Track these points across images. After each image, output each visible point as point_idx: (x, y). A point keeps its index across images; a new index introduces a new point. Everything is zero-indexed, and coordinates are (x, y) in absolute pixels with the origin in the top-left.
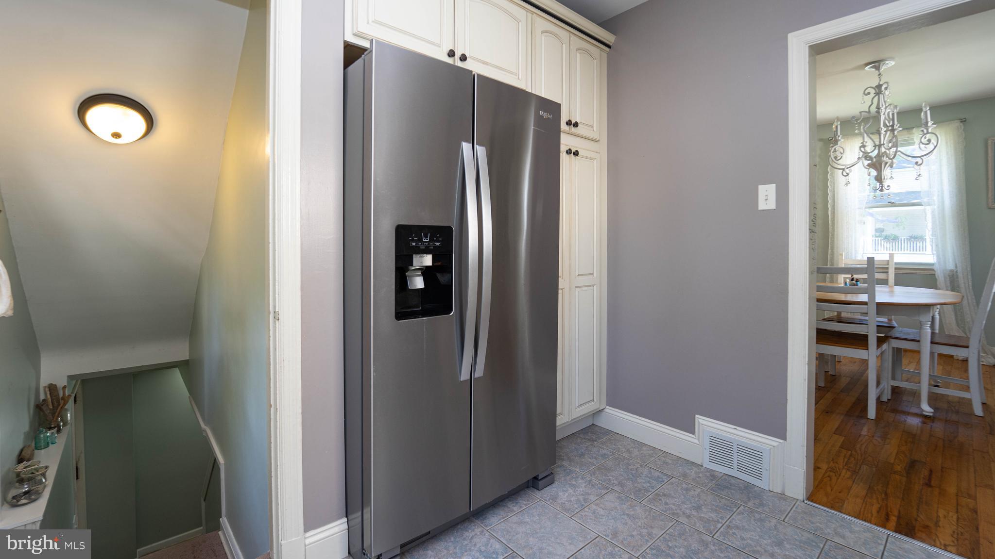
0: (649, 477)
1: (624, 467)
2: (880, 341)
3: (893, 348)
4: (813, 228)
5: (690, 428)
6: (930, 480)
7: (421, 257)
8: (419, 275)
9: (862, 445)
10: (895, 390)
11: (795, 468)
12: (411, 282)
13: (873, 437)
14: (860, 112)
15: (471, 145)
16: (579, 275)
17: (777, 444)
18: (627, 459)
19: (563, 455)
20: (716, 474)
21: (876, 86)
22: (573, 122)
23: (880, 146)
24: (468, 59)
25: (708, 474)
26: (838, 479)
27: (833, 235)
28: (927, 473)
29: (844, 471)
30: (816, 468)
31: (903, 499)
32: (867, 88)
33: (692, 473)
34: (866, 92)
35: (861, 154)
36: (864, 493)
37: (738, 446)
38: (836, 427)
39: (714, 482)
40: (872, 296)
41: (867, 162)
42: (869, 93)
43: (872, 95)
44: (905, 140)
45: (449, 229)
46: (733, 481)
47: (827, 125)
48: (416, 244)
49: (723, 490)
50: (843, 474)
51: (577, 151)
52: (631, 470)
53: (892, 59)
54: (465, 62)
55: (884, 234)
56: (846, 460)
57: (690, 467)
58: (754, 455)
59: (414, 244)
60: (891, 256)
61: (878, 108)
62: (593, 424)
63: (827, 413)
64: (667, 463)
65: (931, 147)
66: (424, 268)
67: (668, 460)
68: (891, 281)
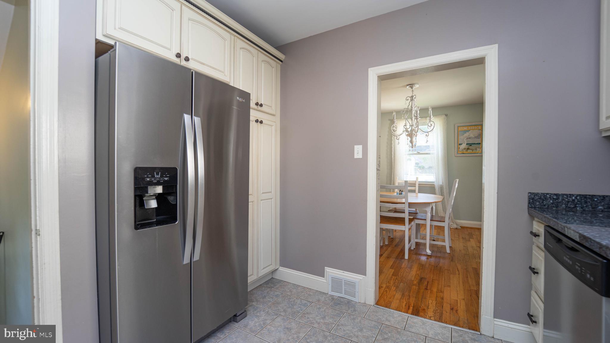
0: (300, 304)
1: (288, 301)
2: (411, 221)
3: (416, 224)
4: (378, 168)
5: (322, 274)
6: (427, 287)
7: (154, 187)
8: (154, 199)
9: (401, 273)
10: (417, 244)
11: (370, 289)
12: (147, 203)
13: (406, 268)
14: (404, 109)
15: (190, 116)
16: (263, 193)
17: (362, 278)
18: (290, 296)
19: (253, 298)
20: (334, 297)
21: (411, 97)
22: (260, 103)
23: (412, 126)
24: (190, 60)
25: (330, 298)
26: (390, 291)
27: (394, 168)
28: (426, 283)
29: (393, 287)
30: (380, 287)
31: (416, 297)
32: (407, 98)
33: (322, 299)
34: (407, 99)
35: (404, 129)
36: (400, 297)
37: (345, 281)
38: (391, 265)
39: (333, 302)
40: (407, 200)
41: (407, 133)
42: (408, 100)
43: (409, 101)
44: (424, 123)
45: (175, 169)
46: (342, 300)
47: (390, 113)
48: (150, 180)
49: (337, 306)
50: (392, 289)
51: (262, 121)
52: (291, 302)
53: (417, 84)
54: (188, 62)
55: (419, 165)
56: (394, 281)
57: (322, 296)
58: (352, 285)
59: (148, 179)
60: (417, 178)
61: (412, 107)
62: (272, 278)
63: (388, 258)
64: (310, 295)
65: (432, 127)
66: (157, 195)
67: (311, 293)
68: (417, 191)
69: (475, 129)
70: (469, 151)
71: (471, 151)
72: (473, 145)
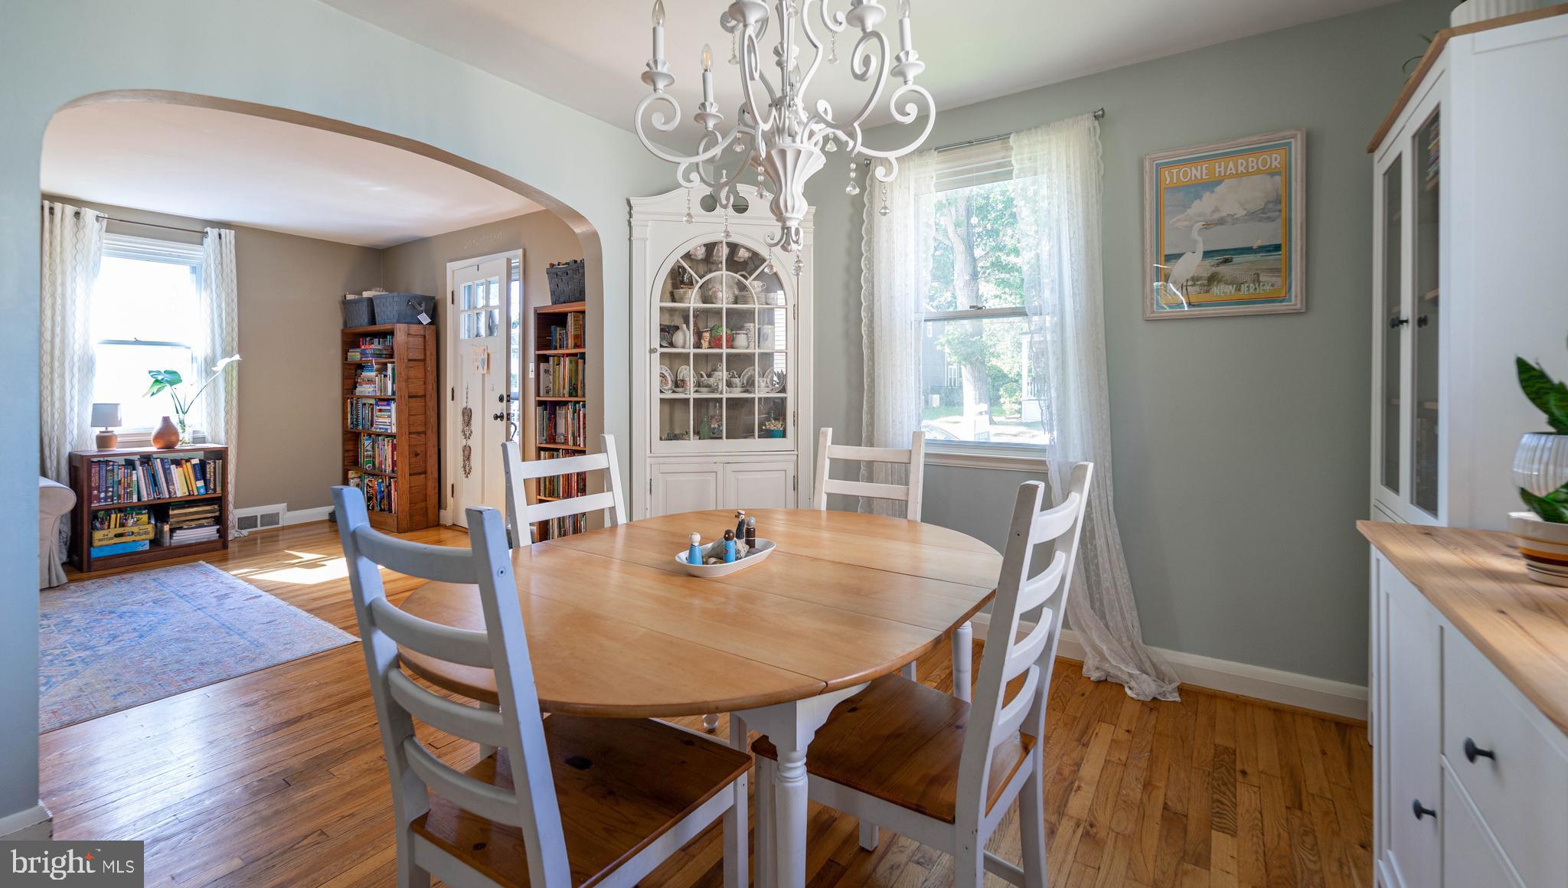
68: (915, 510)
69: (1248, 174)
70: (1218, 290)
71: (1230, 289)
72: (1237, 259)
